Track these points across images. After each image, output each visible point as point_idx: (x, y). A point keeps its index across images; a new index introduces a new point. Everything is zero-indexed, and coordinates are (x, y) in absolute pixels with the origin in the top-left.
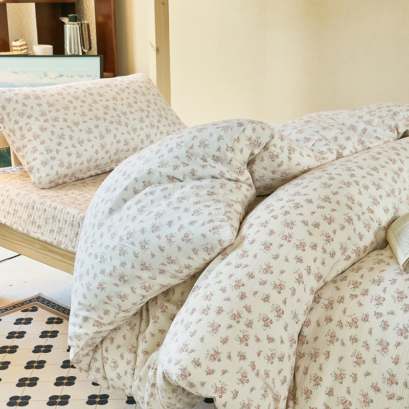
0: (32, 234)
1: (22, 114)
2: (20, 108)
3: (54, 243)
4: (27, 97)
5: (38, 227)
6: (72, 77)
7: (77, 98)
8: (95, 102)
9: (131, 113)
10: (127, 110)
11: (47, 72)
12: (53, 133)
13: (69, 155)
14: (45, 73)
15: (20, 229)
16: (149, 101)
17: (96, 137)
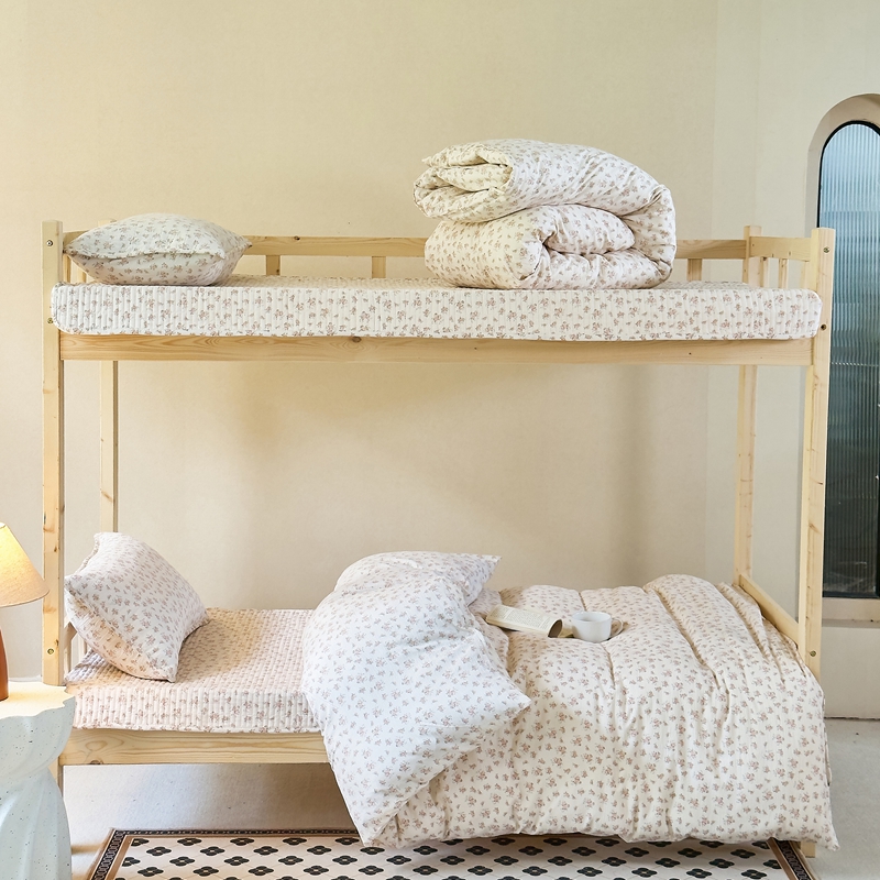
0: (216, 730)
3: (257, 731)
5: (223, 720)
15: (194, 729)
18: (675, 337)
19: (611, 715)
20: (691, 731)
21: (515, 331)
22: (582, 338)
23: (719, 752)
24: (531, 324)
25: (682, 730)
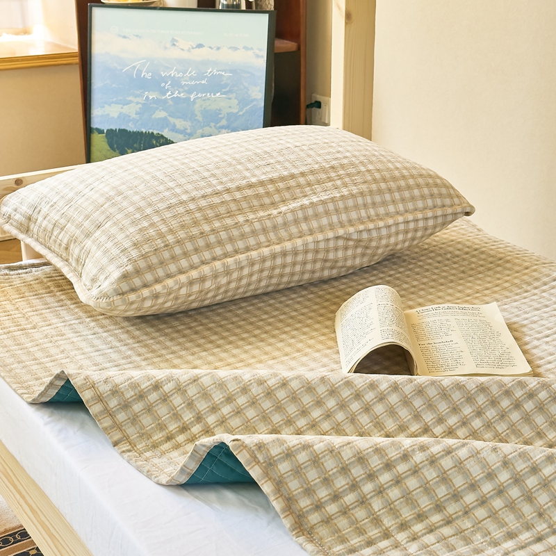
6: (218, 49)
11: (176, 38)
14: (173, 40)
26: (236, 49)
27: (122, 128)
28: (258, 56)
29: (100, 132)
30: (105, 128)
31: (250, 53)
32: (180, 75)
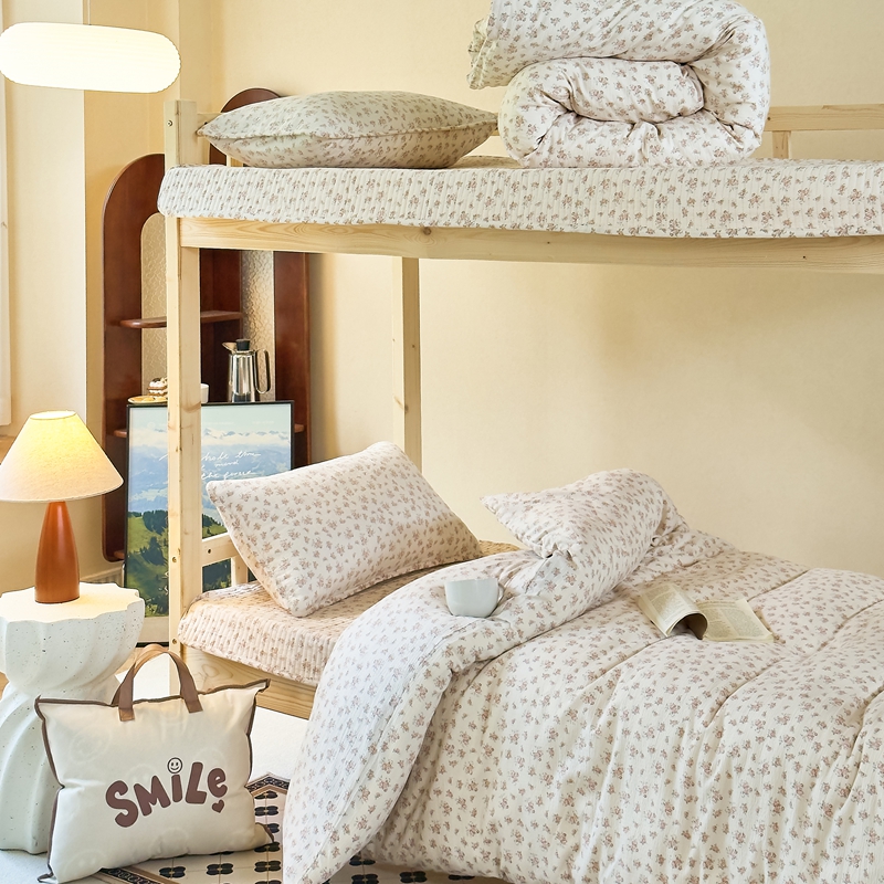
1: (264, 516)
2: (261, 507)
4: (268, 492)
6: (248, 434)
7: (327, 489)
8: (349, 492)
9: (394, 505)
10: (388, 501)
12: (307, 540)
13: (329, 568)
14: (207, 430)
16: (411, 486)
17: (357, 543)
18: (759, 234)
19: (691, 763)
20: (790, 813)
21: (568, 222)
22: (643, 233)
23: (824, 855)
24: (587, 212)
25: (778, 808)
26: (264, 434)
27: (159, 509)
28: (283, 438)
29: (137, 515)
30: (142, 511)
31: (276, 436)
32: (214, 458)
